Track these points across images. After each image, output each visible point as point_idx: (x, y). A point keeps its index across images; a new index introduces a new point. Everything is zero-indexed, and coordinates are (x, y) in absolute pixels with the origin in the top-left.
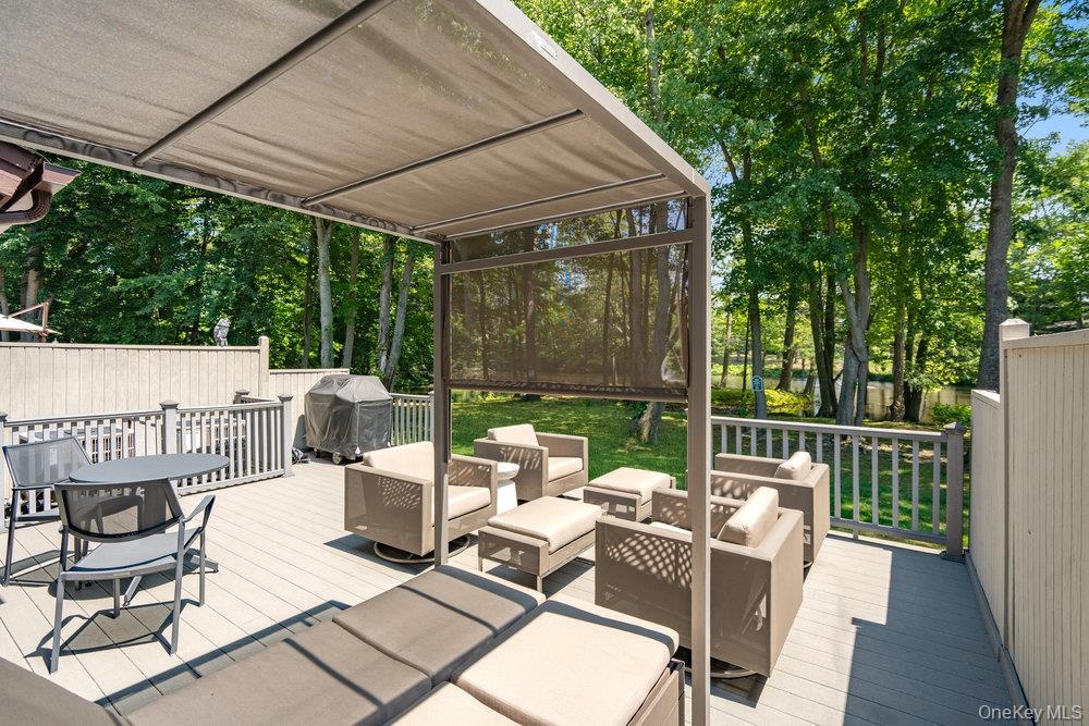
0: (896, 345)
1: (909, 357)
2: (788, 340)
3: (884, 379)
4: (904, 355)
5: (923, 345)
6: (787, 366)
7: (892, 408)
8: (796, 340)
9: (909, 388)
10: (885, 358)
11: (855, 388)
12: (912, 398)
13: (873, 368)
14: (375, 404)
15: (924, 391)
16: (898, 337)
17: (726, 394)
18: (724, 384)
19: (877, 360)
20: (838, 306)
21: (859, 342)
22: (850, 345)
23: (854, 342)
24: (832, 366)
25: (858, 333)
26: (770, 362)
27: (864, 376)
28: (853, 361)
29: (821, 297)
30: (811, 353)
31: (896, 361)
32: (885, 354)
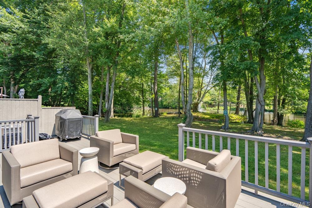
0: (274, 100)
1: (279, 104)
2: (238, 99)
3: (270, 111)
4: (277, 103)
5: (284, 100)
6: (238, 107)
7: (273, 121)
8: (241, 99)
9: (279, 114)
10: (271, 104)
11: (260, 114)
12: (280, 118)
13: (266, 108)
14: (75, 120)
15: (284, 115)
16: (275, 97)
17: (218, 116)
18: (218, 112)
19: (268, 105)
20: (254, 88)
21: (261, 99)
22: (258, 100)
23: (259, 98)
24: (252, 107)
25: (261, 95)
26: (232, 106)
27: (263, 110)
28: (259, 105)
29: (248, 85)
30: (245, 103)
31: (274, 106)
32: (271, 103)
